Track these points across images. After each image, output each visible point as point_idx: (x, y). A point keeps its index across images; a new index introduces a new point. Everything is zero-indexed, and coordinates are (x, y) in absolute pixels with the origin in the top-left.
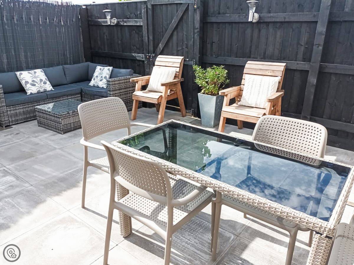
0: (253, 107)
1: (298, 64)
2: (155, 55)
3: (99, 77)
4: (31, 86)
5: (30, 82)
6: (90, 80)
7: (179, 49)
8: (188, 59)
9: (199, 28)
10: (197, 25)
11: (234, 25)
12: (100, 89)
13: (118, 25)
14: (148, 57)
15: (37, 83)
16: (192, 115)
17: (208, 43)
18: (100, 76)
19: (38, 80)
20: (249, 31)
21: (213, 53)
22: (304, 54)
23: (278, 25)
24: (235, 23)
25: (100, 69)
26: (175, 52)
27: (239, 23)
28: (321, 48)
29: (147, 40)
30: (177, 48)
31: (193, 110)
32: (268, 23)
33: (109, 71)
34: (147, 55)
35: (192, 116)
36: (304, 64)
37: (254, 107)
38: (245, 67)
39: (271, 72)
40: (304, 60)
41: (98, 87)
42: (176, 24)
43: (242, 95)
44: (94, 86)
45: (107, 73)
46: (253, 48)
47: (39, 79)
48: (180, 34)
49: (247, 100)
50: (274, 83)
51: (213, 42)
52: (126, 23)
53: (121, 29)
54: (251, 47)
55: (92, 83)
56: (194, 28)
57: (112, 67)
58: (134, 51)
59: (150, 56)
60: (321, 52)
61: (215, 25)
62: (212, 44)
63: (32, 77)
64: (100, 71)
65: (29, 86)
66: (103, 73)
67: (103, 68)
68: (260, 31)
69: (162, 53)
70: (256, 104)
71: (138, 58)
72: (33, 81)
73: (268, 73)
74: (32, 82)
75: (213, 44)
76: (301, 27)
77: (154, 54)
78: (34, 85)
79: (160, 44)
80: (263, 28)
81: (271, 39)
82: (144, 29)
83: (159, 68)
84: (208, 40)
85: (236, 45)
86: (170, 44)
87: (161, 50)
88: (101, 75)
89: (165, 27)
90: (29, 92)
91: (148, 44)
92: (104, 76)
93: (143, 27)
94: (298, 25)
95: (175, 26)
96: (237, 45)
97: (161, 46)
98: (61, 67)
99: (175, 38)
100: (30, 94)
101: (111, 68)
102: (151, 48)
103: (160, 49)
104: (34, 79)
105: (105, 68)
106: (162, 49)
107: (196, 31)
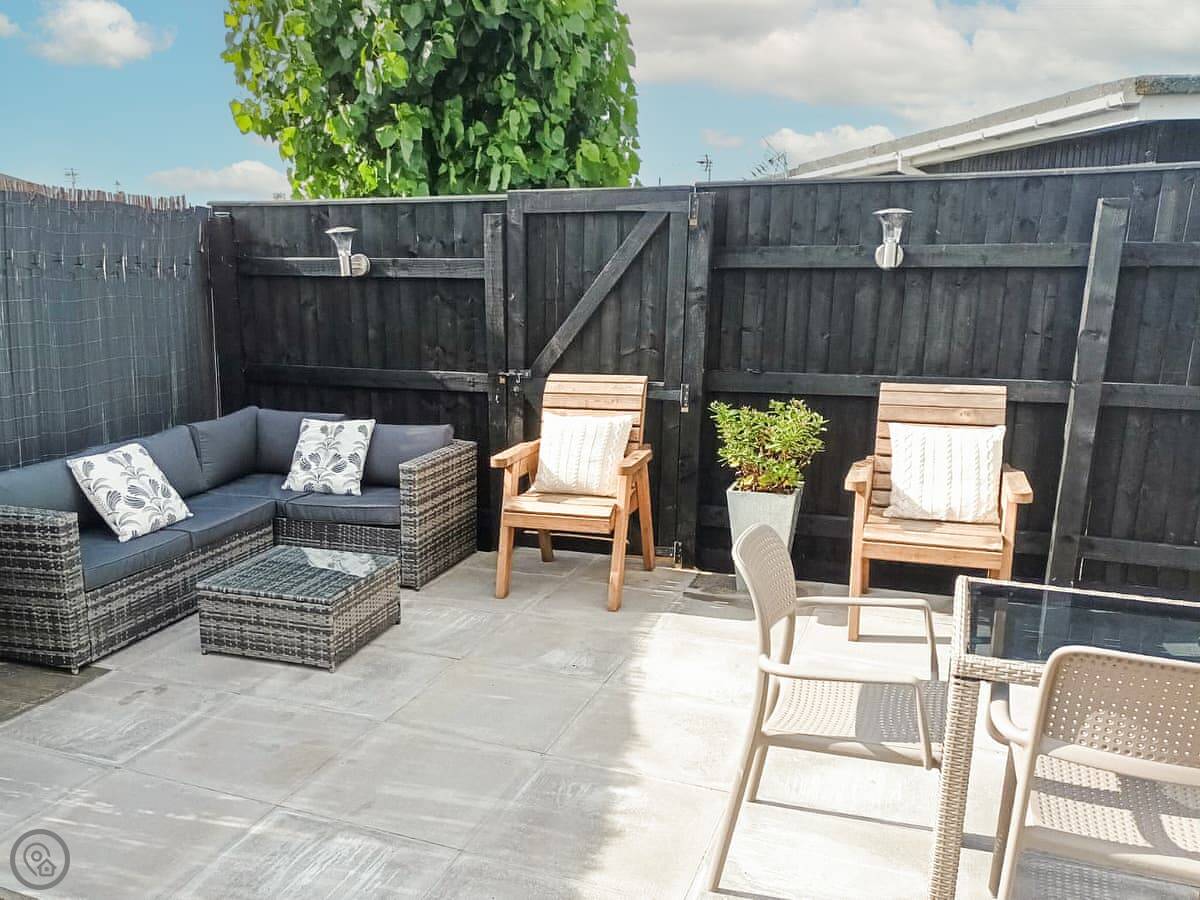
0: (939, 521)
1: (1029, 386)
2: (532, 373)
3: (322, 455)
4: (129, 508)
5: (125, 493)
6: (283, 471)
7: (625, 352)
8: (662, 384)
9: (706, 287)
10: (700, 279)
11: (816, 277)
12: (339, 498)
13: (373, 278)
14: (502, 380)
15: (146, 494)
16: (677, 562)
17: (726, 332)
18: (326, 455)
19: (143, 484)
20: (865, 296)
21: (742, 360)
22: (1044, 356)
23: (961, 277)
24: (822, 270)
25: (324, 430)
26: (610, 362)
27: (833, 270)
28: (1104, 340)
29: (502, 328)
30: (619, 349)
31: (680, 544)
32: (928, 272)
33: (366, 435)
34: (501, 373)
35: (677, 565)
36: (1049, 385)
37: (943, 519)
38: (880, 402)
39: (968, 414)
40: (1044, 374)
41: (328, 492)
42: (619, 276)
43: (891, 486)
44: (309, 491)
45: (357, 443)
46: (883, 340)
47: (145, 480)
48: (632, 307)
49: (917, 501)
50: (991, 445)
51: (742, 329)
52: (406, 272)
53: (381, 293)
54: (875, 340)
55: (297, 480)
56: (687, 287)
57: (374, 421)
58: (433, 363)
59: (511, 376)
60: (1104, 352)
61: (750, 279)
62: (741, 335)
63: (125, 473)
64: (324, 436)
65: (122, 507)
66: (338, 443)
67: (337, 424)
68: (902, 293)
69: (558, 367)
70: (950, 511)
71: (453, 386)
72: (133, 489)
73: (961, 418)
74: (129, 494)
75: (744, 333)
76: (1030, 283)
77: (530, 371)
78: (138, 504)
79: (554, 338)
80: (915, 284)
81: (939, 316)
82: (488, 291)
83: (564, 415)
84: (723, 323)
85: (823, 335)
86: (592, 339)
87: (559, 356)
88: (333, 452)
89: (570, 284)
90: (125, 533)
91: (504, 340)
92: (345, 453)
93: (488, 285)
94: (1022, 277)
95: (614, 280)
96: (825, 337)
97: (557, 344)
98: (184, 429)
99: (609, 319)
100: (131, 540)
101: (370, 424)
102: (518, 350)
103: (553, 353)
104: (133, 482)
105: (347, 424)
106: (559, 353)
107: (693, 296)
